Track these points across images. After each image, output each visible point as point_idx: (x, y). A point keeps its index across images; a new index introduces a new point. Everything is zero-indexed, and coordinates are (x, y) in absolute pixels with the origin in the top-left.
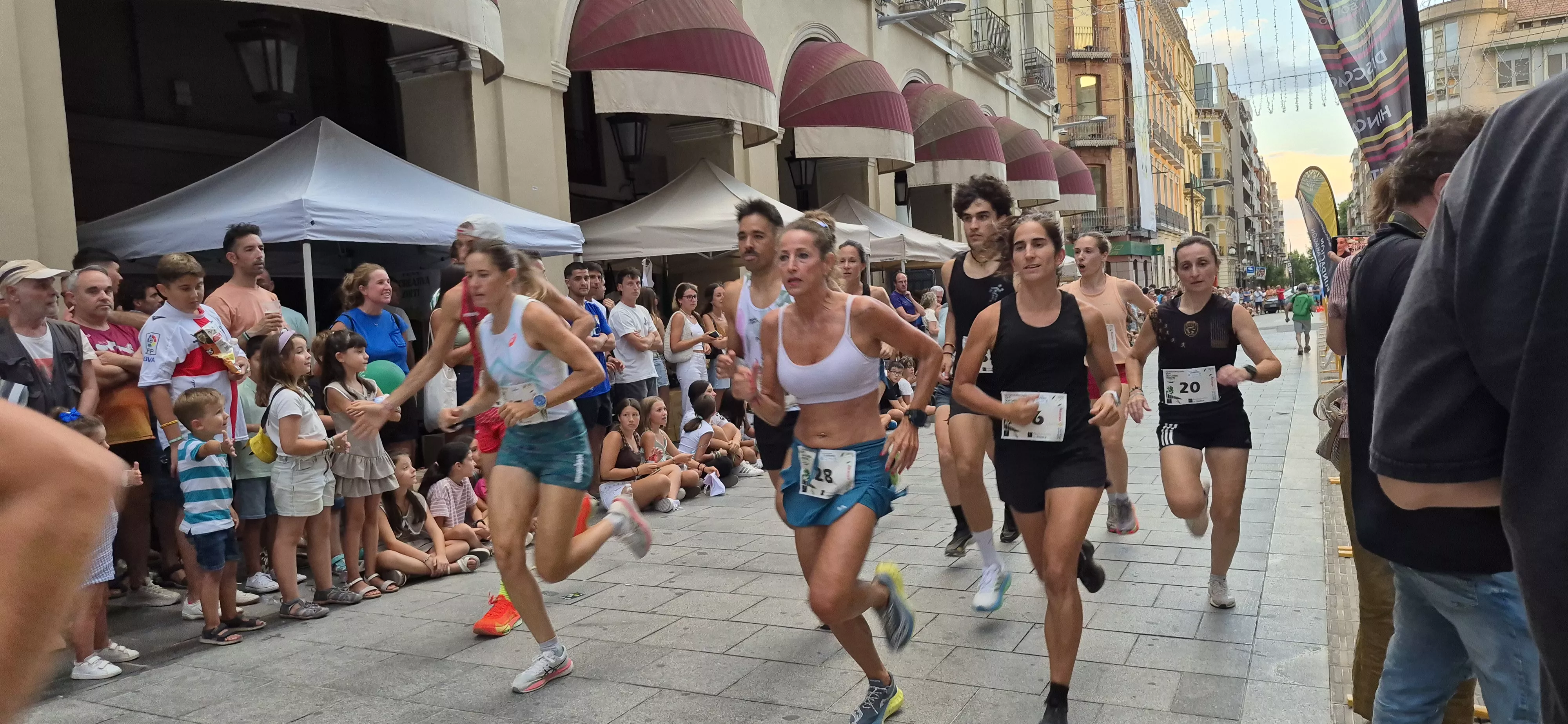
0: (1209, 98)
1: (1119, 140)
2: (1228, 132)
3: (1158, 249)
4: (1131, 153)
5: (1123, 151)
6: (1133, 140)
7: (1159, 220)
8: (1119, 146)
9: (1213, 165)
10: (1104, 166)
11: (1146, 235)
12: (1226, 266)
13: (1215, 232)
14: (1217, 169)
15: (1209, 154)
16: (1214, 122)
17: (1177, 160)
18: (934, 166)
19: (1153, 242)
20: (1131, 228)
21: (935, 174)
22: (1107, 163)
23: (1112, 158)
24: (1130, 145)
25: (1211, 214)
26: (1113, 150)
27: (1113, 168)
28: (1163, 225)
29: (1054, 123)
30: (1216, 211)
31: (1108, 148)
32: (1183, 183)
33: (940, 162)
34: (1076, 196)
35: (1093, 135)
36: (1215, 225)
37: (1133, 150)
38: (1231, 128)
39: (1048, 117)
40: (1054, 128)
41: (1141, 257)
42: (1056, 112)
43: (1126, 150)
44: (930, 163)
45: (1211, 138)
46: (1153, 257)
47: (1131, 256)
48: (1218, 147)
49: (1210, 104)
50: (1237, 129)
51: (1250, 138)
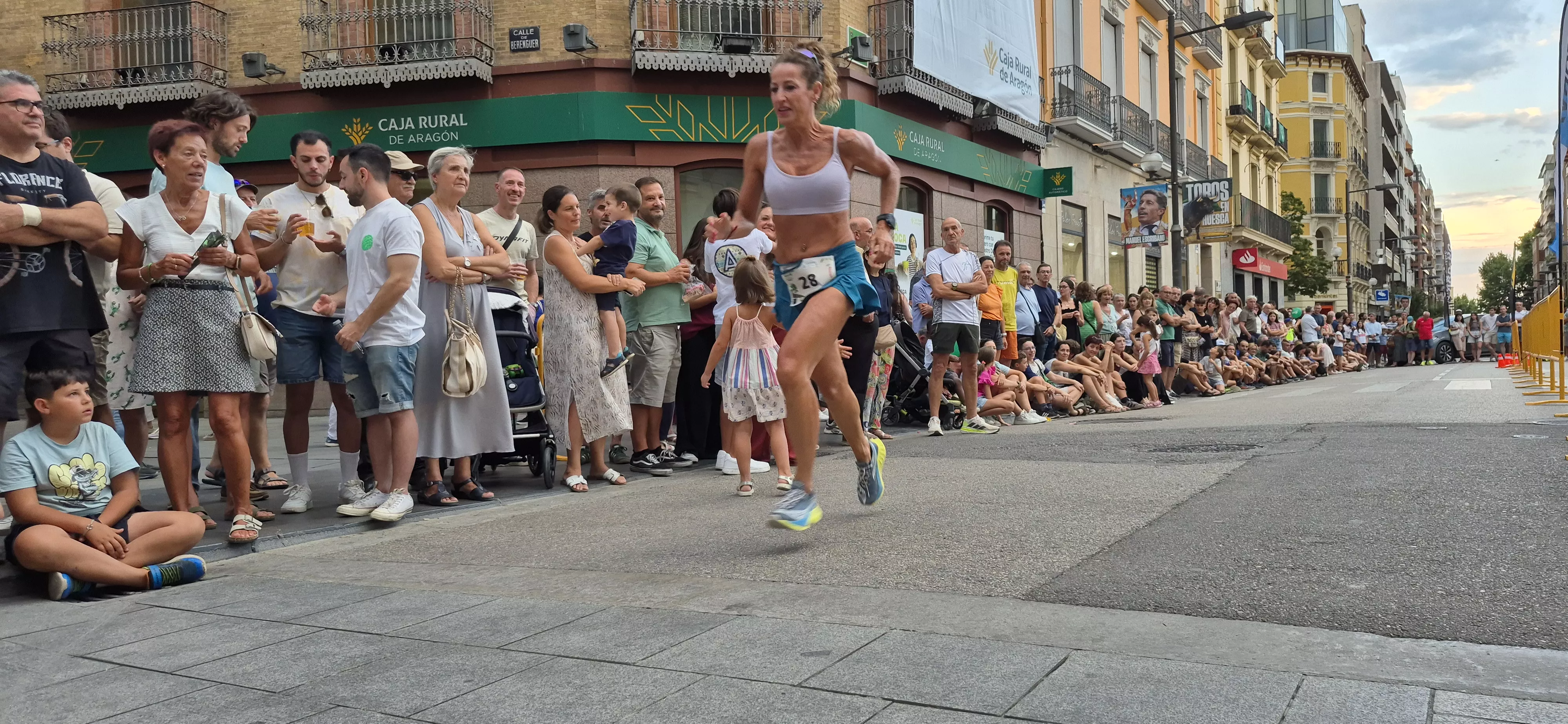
0: (1327, 37)
2: (1363, 101)
9: (1331, 137)
13: (1330, 240)
14: (1337, 145)
15: (1325, 122)
16: (1336, 74)
25: (1326, 211)
28: (1078, 119)
30: (1334, 208)
32: (1225, 104)
36: (1331, 229)
38: (1366, 95)
45: (1328, 98)
48: (1340, 112)
49: (1329, 47)
50: (1376, 101)
51: (1400, 128)
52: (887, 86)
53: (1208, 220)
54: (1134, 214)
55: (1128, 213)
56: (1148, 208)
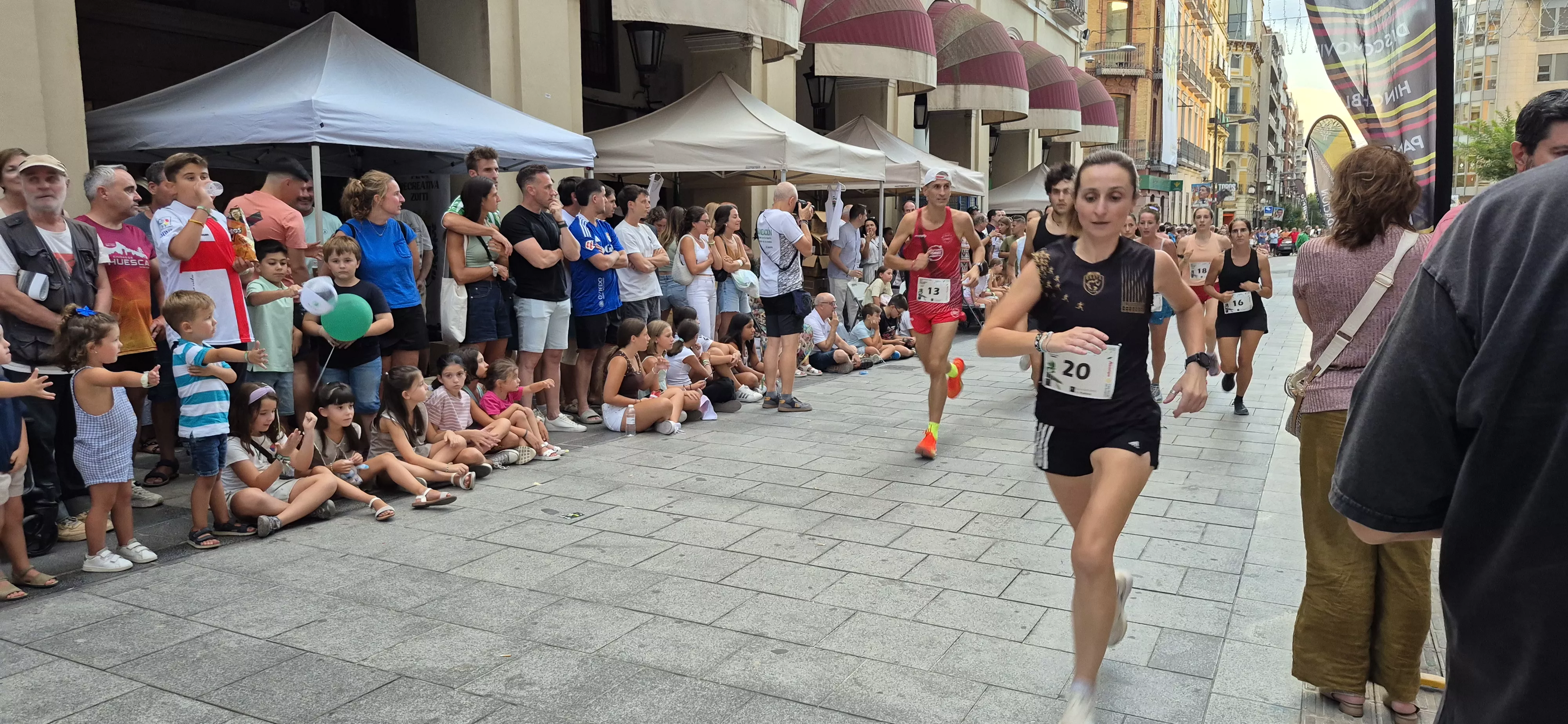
0: (1242, 30)
1: (1147, 70)
2: (1259, 66)
3: (1177, 185)
4: (1158, 84)
5: (1150, 81)
6: (1161, 71)
7: (1180, 155)
8: (1146, 76)
9: (1240, 100)
10: (1128, 96)
11: (1165, 170)
12: (1244, 204)
13: (1235, 169)
14: (1244, 105)
15: (1237, 88)
16: (1246, 55)
17: (1204, 94)
18: (956, 90)
19: (1172, 178)
20: (1151, 163)
21: (956, 99)
22: (1133, 95)
23: (1138, 88)
24: (1157, 76)
25: (1234, 150)
26: (1140, 80)
27: (1138, 99)
28: (1184, 160)
29: (1081, 49)
30: (1239, 148)
31: (1135, 78)
32: (1207, 118)
33: (962, 86)
34: (1099, 127)
35: (1121, 64)
36: (1236, 162)
37: (1161, 81)
38: (1262, 62)
39: (1076, 43)
40: (1082, 55)
41: (1159, 192)
42: (1084, 38)
43: (1153, 81)
44: (952, 86)
45: (1240, 72)
46: (1171, 193)
47: (1149, 190)
48: (1247, 82)
49: (1243, 37)
50: (1267, 64)
51: (1280, 73)
52: (1154, 168)
53: (1226, 199)
54: (1197, 194)
55: (1194, 194)
56: (1202, 193)
